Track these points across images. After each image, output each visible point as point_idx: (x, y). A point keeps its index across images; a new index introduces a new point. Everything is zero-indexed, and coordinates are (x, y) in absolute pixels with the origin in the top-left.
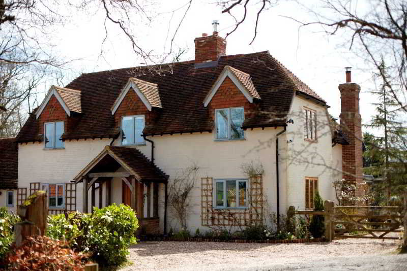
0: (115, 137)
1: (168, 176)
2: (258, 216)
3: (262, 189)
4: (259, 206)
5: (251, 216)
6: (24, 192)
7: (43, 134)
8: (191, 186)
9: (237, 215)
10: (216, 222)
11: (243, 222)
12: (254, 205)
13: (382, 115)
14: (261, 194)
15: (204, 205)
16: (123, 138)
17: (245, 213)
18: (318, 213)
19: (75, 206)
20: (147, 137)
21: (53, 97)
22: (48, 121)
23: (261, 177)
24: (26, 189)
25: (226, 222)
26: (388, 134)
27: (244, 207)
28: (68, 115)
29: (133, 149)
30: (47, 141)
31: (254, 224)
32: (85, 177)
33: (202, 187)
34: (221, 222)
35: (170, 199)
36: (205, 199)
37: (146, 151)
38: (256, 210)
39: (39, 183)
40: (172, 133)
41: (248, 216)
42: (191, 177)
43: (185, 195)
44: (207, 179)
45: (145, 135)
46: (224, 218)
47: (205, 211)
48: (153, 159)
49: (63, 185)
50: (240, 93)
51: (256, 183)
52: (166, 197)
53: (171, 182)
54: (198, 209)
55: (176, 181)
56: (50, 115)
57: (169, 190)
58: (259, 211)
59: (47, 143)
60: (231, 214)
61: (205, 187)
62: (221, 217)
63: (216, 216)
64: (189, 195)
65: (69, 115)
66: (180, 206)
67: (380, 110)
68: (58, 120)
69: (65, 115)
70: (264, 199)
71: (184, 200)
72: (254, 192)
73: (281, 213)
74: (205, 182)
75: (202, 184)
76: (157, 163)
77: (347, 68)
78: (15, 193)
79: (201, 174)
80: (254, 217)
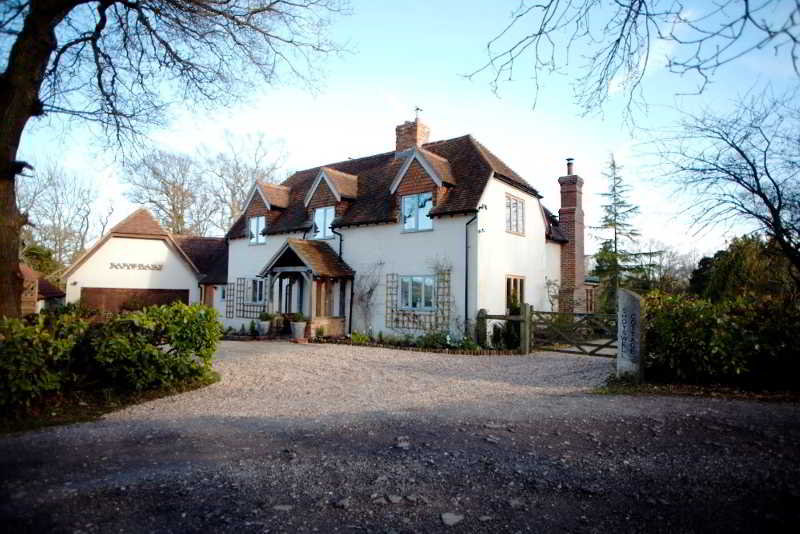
0: (306, 230)
1: (355, 272)
2: (444, 319)
3: (449, 287)
4: (446, 307)
5: (437, 319)
6: (232, 287)
7: (249, 230)
8: (376, 283)
9: (422, 317)
10: (400, 325)
11: (428, 326)
12: (440, 306)
13: (611, 216)
14: (448, 295)
15: (389, 304)
16: (316, 232)
17: (430, 316)
18: (513, 318)
20: (336, 230)
21: (257, 193)
22: (252, 216)
23: (449, 274)
24: (234, 284)
25: (411, 325)
26: (618, 236)
27: (429, 308)
29: (323, 243)
30: (251, 237)
31: (439, 329)
32: (270, 272)
33: (387, 285)
34: (406, 324)
35: (356, 297)
36: (390, 298)
37: (335, 245)
38: (443, 313)
39: (243, 278)
40: (358, 225)
41: (433, 319)
42: (377, 273)
43: (371, 292)
44: (393, 275)
45: (333, 227)
46: (409, 320)
47: (389, 311)
48: (341, 253)
50: (429, 176)
51: (444, 280)
52: (352, 294)
53: (357, 278)
54: (382, 309)
55: (362, 277)
56: (254, 210)
57: (355, 287)
58: (446, 313)
59: (251, 239)
60: (415, 316)
61: (390, 284)
62: (406, 318)
63: (401, 318)
64: (374, 292)
65: (269, 209)
66: (365, 305)
67: (609, 211)
68: (259, 215)
70: (452, 300)
71: (369, 298)
72: (441, 290)
73: (469, 317)
74: (390, 278)
75: (387, 282)
76: (345, 258)
77: (568, 160)
78: (226, 287)
79: (387, 269)
80: (440, 321)
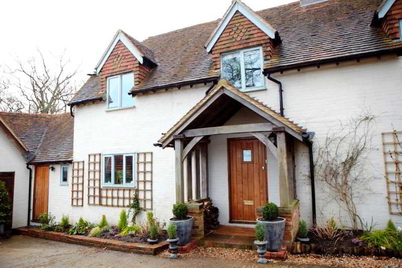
0: (216, 80)
6: (81, 167)
7: (106, 92)
8: (360, 148)
15: (392, 178)
19: (152, 184)
20: (271, 76)
21: (120, 44)
22: (112, 75)
24: (83, 162)
28: (139, 63)
30: (110, 102)
33: (384, 149)
36: (392, 168)
39: (100, 154)
42: (360, 132)
44: (395, 133)
45: (268, 72)
47: (394, 188)
48: (282, 108)
49: (133, 155)
53: (318, 142)
54: (379, 186)
55: (329, 140)
56: (115, 67)
59: (111, 104)
61: (390, 148)
64: (357, 162)
65: (142, 63)
66: (340, 180)
68: (125, 71)
69: (136, 62)
74: (389, 139)
75: (384, 144)
78: (70, 168)
